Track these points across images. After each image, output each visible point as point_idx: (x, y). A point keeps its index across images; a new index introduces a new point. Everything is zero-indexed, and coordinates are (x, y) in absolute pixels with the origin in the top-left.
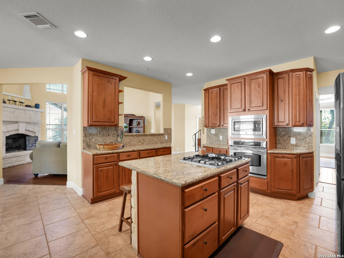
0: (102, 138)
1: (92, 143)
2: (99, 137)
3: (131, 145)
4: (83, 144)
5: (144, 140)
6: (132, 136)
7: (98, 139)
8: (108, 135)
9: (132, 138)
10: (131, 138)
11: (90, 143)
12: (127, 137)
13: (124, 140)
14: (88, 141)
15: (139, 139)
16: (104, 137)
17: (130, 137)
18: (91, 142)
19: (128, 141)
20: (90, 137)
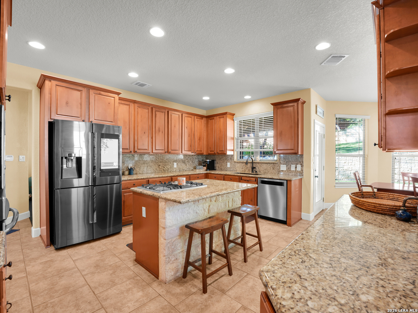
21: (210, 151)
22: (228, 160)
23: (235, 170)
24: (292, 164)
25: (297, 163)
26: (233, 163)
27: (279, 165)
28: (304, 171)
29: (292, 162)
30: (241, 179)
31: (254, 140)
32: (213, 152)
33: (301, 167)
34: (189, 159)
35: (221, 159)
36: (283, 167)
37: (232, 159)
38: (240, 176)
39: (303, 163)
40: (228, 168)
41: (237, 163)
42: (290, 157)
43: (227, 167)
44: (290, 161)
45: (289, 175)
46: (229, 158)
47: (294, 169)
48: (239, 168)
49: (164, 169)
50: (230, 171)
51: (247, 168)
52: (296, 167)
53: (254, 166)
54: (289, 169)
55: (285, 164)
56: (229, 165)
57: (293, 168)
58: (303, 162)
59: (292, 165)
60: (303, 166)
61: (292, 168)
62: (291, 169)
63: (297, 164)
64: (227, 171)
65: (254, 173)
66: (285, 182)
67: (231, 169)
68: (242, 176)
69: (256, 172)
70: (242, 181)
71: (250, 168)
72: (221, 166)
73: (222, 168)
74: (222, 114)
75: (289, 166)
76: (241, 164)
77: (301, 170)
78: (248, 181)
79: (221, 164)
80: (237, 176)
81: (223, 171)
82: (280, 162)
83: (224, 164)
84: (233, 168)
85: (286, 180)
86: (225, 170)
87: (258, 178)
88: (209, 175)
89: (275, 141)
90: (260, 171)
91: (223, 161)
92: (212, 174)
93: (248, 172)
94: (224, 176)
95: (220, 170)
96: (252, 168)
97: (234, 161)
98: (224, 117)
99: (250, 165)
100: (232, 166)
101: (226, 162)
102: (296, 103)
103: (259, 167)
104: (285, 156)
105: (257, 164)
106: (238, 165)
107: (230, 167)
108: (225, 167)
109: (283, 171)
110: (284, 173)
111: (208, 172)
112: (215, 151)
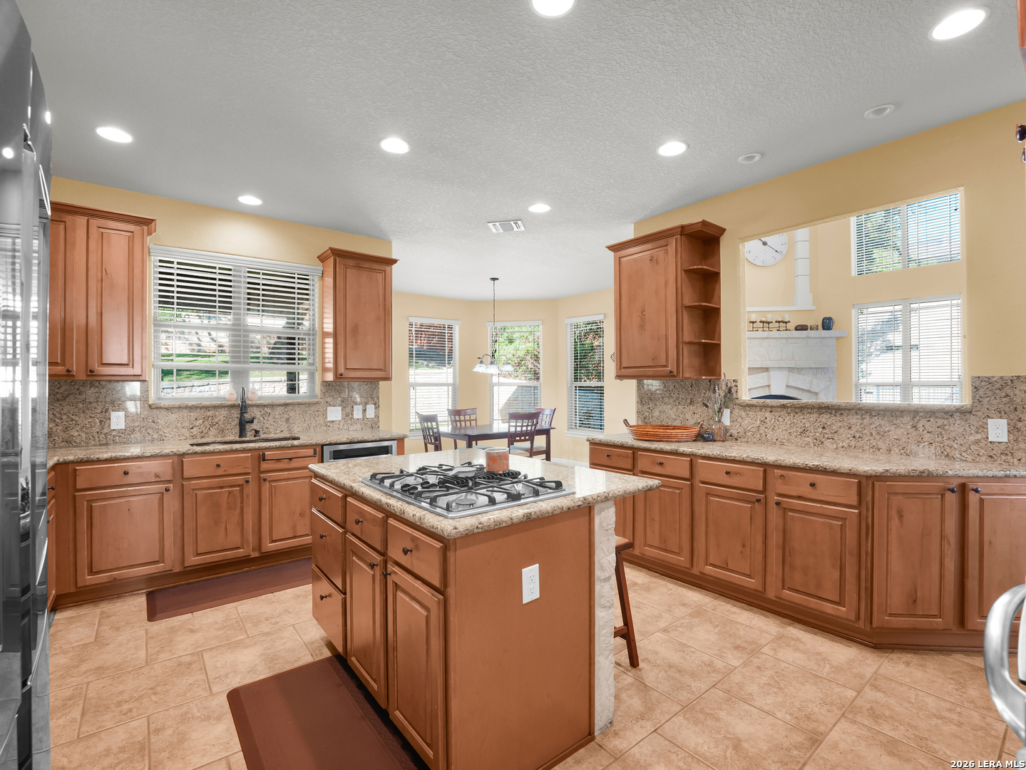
0: (675, 408)
1: (654, 419)
2: (669, 406)
3: (763, 441)
4: (638, 420)
5: (824, 428)
6: (769, 409)
7: (667, 410)
8: (689, 401)
9: (768, 414)
10: (766, 415)
11: (651, 420)
12: (751, 413)
13: (740, 419)
14: (647, 414)
15: (802, 424)
16: (681, 407)
17: (759, 413)
18: (652, 417)
19: (754, 425)
20: (651, 405)
22: (112, 402)
23: (155, 436)
24: (356, 405)
25: (366, 401)
26: (144, 412)
27: (324, 408)
28: (380, 418)
29: (354, 400)
30: (264, 460)
32: (58, 370)
33: (376, 408)
36: (335, 414)
37: (138, 396)
38: (259, 449)
39: (379, 401)
40: (114, 433)
41: (164, 412)
42: (350, 388)
43: (105, 431)
44: (351, 399)
45: (349, 431)
46: (120, 393)
47: (360, 416)
48: (177, 427)
50: (125, 444)
51: (212, 425)
52: (365, 410)
53: (247, 416)
54: (348, 415)
55: (339, 406)
56: (118, 420)
57: (358, 413)
58: (378, 398)
59: (354, 406)
60: (379, 407)
61: (355, 413)
62: (352, 415)
63: (366, 404)
64: (106, 444)
65: (250, 436)
66: (394, 444)
67: (132, 436)
68: (266, 448)
69: (257, 432)
70: (264, 466)
71: (224, 424)
72: (66, 429)
73: (76, 434)
74: (122, 217)
75: (348, 410)
76: (185, 413)
77: (376, 416)
78: (290, 459)
79: (67, 422)
80: (244, 451)
81: (86, 446)
82: (327, 400)
83: (91, 417)
84: (144, 429)
85: (395, 440)
86: (93, 442)
87: (322, 446)
88: (77, 468)
89: (339, 346)
90: (265, 430)
91: (81, 405)
92: (99, 461)
93: (215, 436)
94: (176, 459)
95: (65, 447)
96: (237, 421)
97: (150, 403)
98: (132, 232)
99: (225, 413)
100: (136, 424)
101: (100, 411)
102: (388, 268)
103: (262, 419)
104: (339, 386)
105: (255, 408)
106: (173, 417)
107: (125, 430)
108: (96, 429)
109: (333, 422)
110: (336, 426)
111: (71, 458)
112: (67, 363)
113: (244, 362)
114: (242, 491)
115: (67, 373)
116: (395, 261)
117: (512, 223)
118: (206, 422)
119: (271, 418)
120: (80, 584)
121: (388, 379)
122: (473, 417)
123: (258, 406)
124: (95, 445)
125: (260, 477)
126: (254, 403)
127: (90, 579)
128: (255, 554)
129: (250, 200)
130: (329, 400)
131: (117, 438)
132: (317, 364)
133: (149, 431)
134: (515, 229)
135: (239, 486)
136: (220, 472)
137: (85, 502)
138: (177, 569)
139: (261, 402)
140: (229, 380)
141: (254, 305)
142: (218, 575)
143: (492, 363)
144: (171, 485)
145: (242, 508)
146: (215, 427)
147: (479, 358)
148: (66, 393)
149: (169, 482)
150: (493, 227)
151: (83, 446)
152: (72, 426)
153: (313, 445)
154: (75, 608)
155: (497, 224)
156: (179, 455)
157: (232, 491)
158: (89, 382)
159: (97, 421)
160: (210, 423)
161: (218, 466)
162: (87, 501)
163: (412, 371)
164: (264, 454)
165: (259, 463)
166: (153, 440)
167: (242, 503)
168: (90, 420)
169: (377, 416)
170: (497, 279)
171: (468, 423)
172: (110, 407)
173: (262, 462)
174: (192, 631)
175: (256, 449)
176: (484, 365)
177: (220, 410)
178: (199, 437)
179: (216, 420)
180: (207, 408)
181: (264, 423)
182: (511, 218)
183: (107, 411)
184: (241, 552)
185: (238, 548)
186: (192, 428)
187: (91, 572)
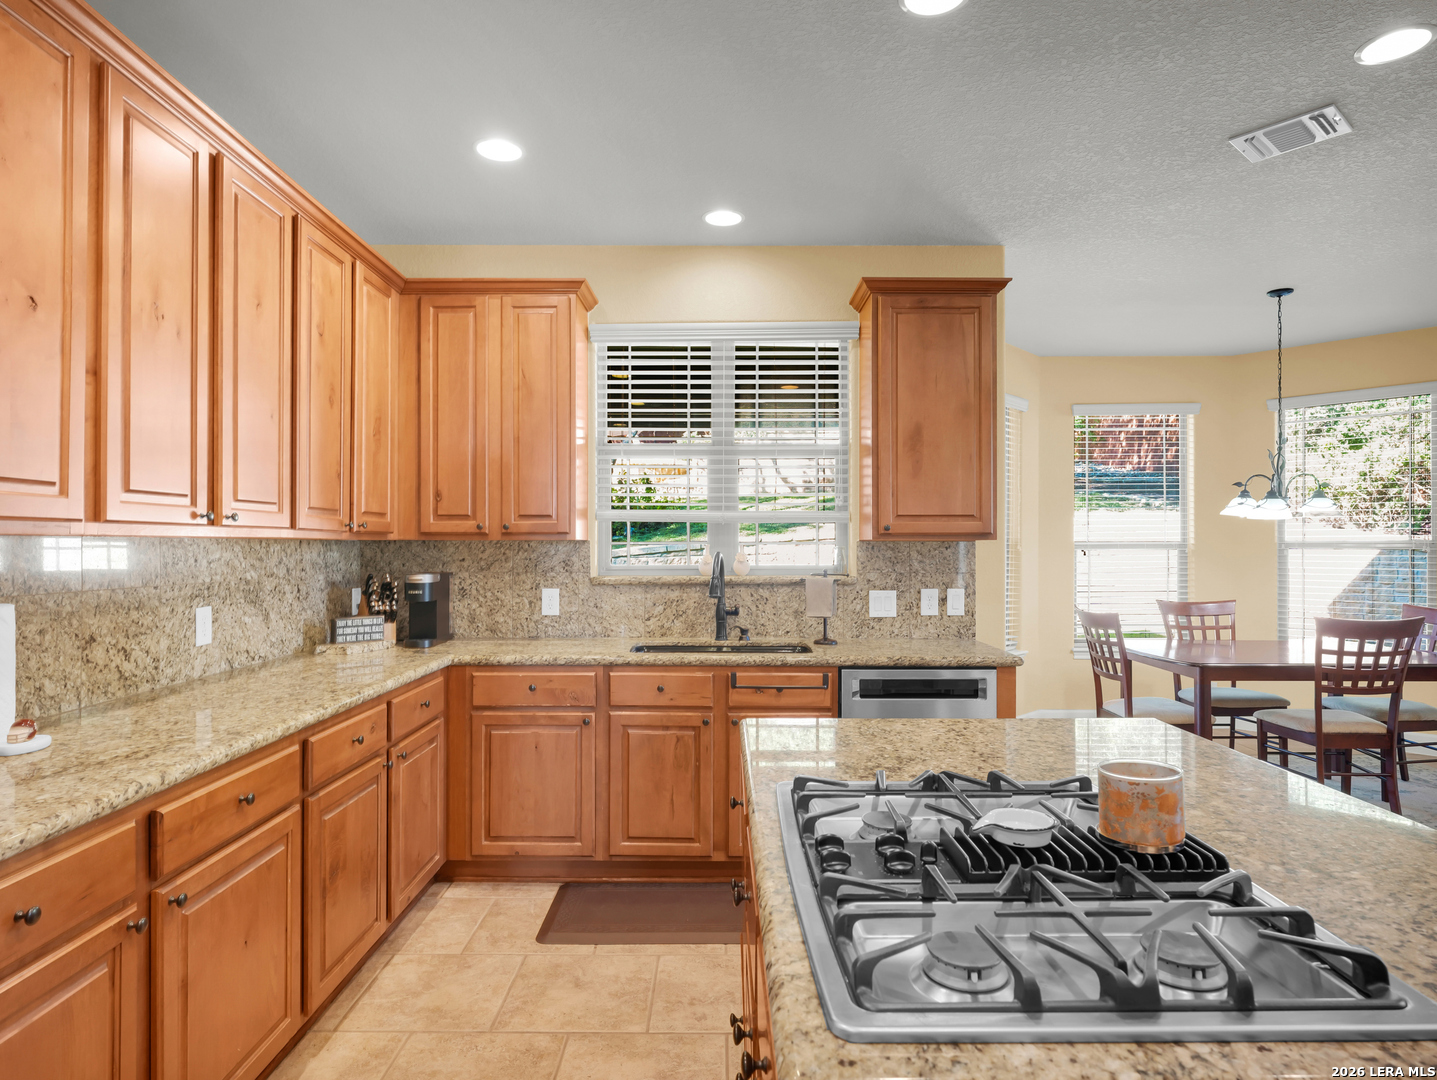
21: (438, 516)
22: (545, 573)
23: (598, 629)
24: (927, 587)
25: (946, 580)
26: (584, 590)
27: (863, 593)
28: (976, 616)
29: (923, 576)
30: (734, 687)
31: (712, 462)
32: (468, 526)
33: (967, 596)
34: (282, 572)
35: (496, 568)
36: (883, 604)
37: (577, 565)
38: (726, 666)
39: (974, 580)
40: (546, 621)
41: (610, 591)
42: (914, 554)
43: (536, 617)
44: (916, 572)
45: (911, 638)
46: (555, 561)
47: (935, 611)
48: (626, 616)
49: (127, 667)
50: (559, 637)
51: (677, 616)
52: (943, 601)
53: (728, 605)
54: (910, 610)
55: (892, 588)
56: (551, 601)
57: (929, 603)
58: (972, 575)
59: (923, 591)
60: (974, 593)
61: (924, 604)
62: (918, 607)
63: (947, 586)
64: (536, 638)
65: (733, 640)
66: (991, 677)
67: (569, 627)
68: (738, 666)
69: (744, 632)
70: (735, 697)
71: (695, 614)
72: (491, 613)
73: (502, 620)
74: (541, 285)
75: (909, 597)
76: (639, 594)
77: (967, 612)
78: (779, 690)
79: (491, 601)
80: (702, 666)
81: (513, 639)
82: (868, 576)
83: (519, 595)
84: (583, 617)
85: (994, 668)
86: (521, 634)
87: (841, 668)
88: (475, 674)
89: (883, 471)
90: (760, 629)
91: (507, 577)
92: (500, 666)
93: (682, 635)
94: (601, 672)
95: (490, 639)
96: (713, 612)
97: (592, 576)
98: (555, 307)
99: (697, 595)
100: (574, 609)
101: (528, 587)
102: (985, 300)
103: (754, 609)
104: (893, 550)
105: (743, 589)
106: (622, 599)
107: (560, 617)
108: (524, 614)
109: (880, 619)
110: (886, 628)
111: (467, 658)
112: (479, 515)
113: (728, 508)
114: (697, 738)
115: (478, 531)
116: (1002, 283)
117: (1305, 119)
118: (669, 610)
119: (768, 608)
120: (475, 853)
121: (988, 535)
122: (1225, 621)
123: (747, 585)
124: (523, 638)
125: (727, 718)
126: (741, 579)
127: (486, 847)
128: (719, 857)
129: (723, 218)
130: (873, 576)
131: (550, 629)
132: (851, 508)
133: (591, 621)
134: (1320, 136)
135: (694, 728)
136: (663, 700)
137: (483, 727)
138: (600, 857)
139: (753, 577)
140: (706, 539)
141: (747, 406)
142: (663, 879)
143: (1272, 495)
144: (593, 714)
145: (698, 769)
146: (681, 619)
147: (1239, 484)
148: (491, 559)
149: (592, 708)
150: (1247, 146)
151: (510, 639)
152: (497, 608)
153: (822, 666)
154: (472, 885)
155: (1259, 134)
156: (605, 666)
157: (683, 737)
158: (516, 543)
159: (526, 601)
160: (675, 612)
161: (660, 689)
162: (486, 726)
163: (1080, 516)
164: (734, 676)
165: (727, 692)
166: (595, 635)
167: (698, 760)
168: (518, 600)
169: (970, 612)
170: (1289, 290)
171: (1211, 635)
172: (542, 582)
173: (731, 690)
174: (578, 984)
175: (722, 666)
176: (1250, 501)
177: (688, 590)
178: (658, 634)
179: (683, 607)
180: (668, 585)
181: (757, 616)
182: (1300, 105)
183: (538, 586)
184: (696, 848)
185: (690, 840)
186: (648, 619)
187: (489, 837)
